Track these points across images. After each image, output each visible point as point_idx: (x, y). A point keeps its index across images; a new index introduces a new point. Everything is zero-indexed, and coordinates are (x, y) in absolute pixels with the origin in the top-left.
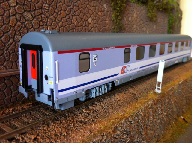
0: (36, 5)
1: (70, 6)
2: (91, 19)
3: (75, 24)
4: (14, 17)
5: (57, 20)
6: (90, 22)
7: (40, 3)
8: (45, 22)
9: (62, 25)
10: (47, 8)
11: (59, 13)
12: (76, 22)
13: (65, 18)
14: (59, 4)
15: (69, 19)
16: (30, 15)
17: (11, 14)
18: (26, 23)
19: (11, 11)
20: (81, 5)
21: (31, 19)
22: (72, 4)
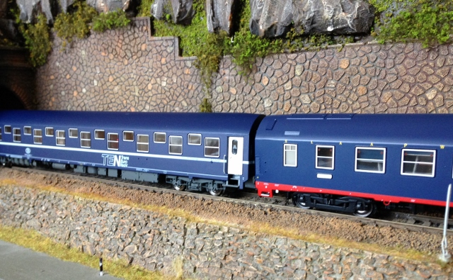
0: (317, 85)
1: (378, 76)
2: (436, 92)
3: (388, 103)
4: (288, 102)
5: (349, 101)
6: (430, 98)
7: (322, 81)
8: (328, 104)
9: (358, 107)
11: (354, 90)
12: (389, 101)
13: (365, 97)
14: (353, 78)
15: (374, 98)
16: (307, 97)
17: (285, 99)
18: (302, 107)
19: (285, 95)
20: (405, 71)
22: (382, 72)
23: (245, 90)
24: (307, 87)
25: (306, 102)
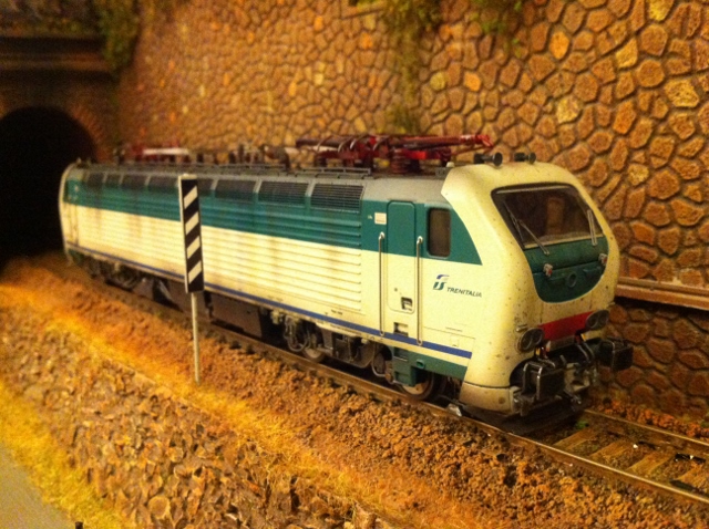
4: (628, 103)
16: (687, 89)
17: (618, 95)
18: (672, 118)
19: (619, 84)
21: (689, 105)
23: (502, 78)
24: (688, 55)
25: (684, 104)
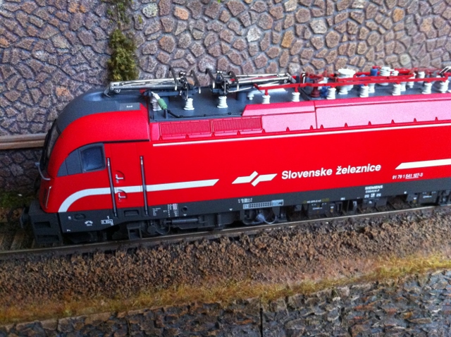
4: (292, 30)
5: (381, 29)
8: (353, 34)
9: (393, 37)
10: (362, 7)
13: (402, 23)
15: (412, 25)
17: (286, 26)
19: (286, 20)
21: (322, 32)
24: (323, 7)
25: (320, 32)
